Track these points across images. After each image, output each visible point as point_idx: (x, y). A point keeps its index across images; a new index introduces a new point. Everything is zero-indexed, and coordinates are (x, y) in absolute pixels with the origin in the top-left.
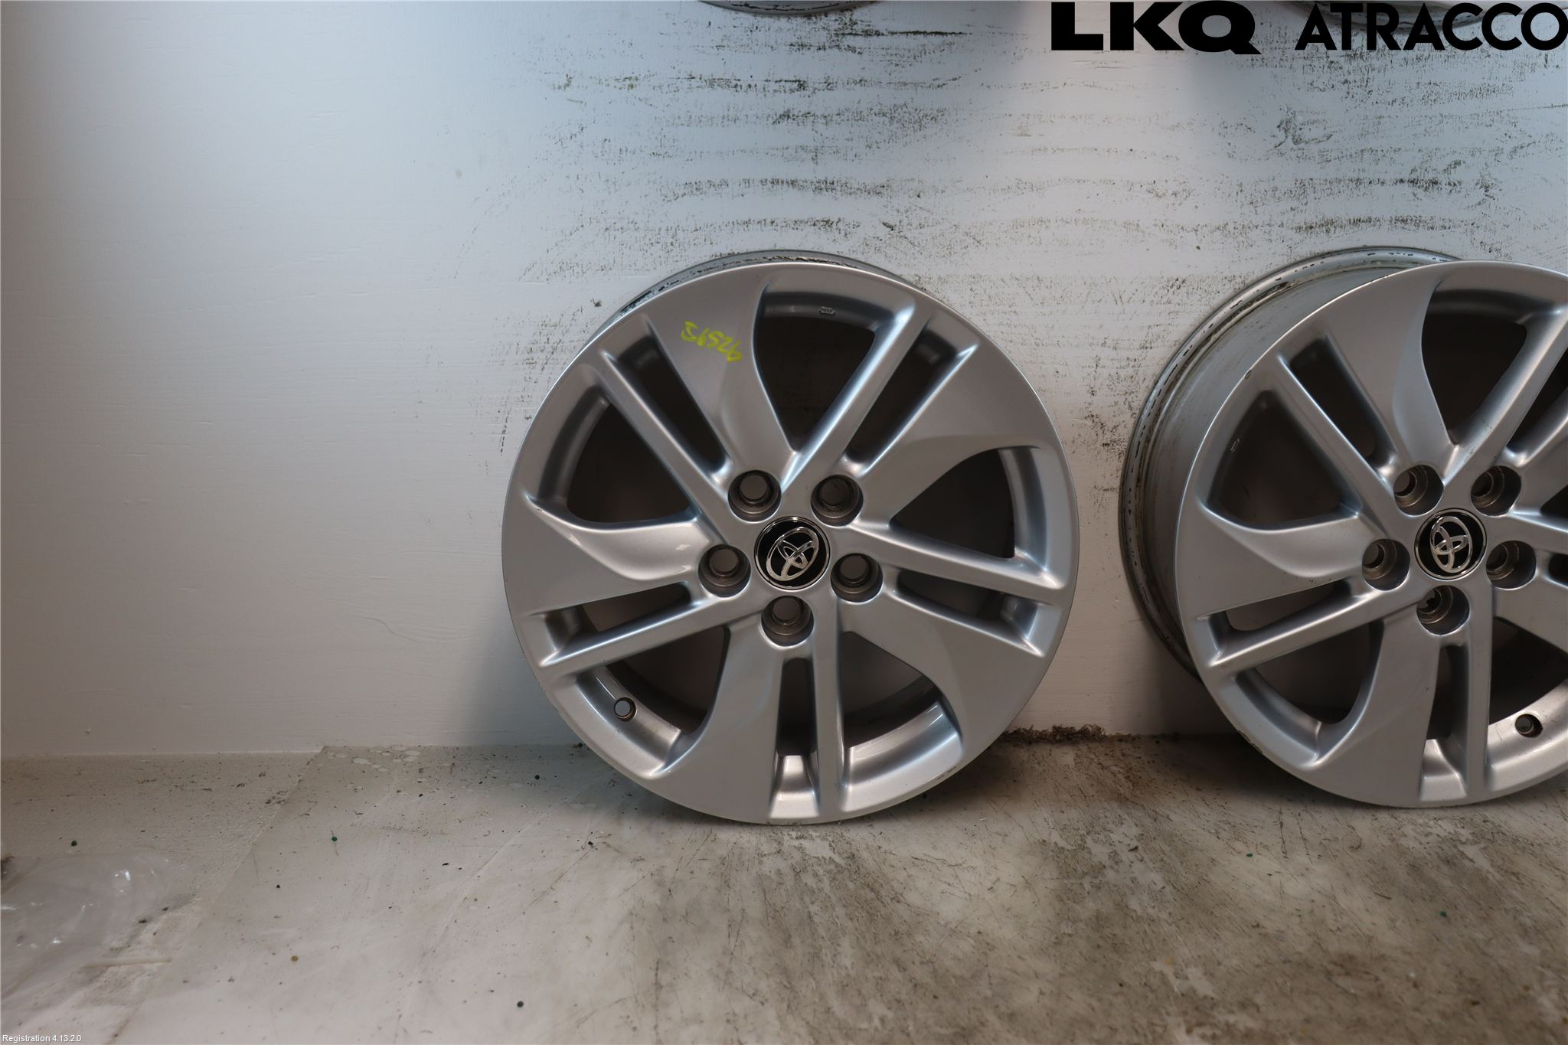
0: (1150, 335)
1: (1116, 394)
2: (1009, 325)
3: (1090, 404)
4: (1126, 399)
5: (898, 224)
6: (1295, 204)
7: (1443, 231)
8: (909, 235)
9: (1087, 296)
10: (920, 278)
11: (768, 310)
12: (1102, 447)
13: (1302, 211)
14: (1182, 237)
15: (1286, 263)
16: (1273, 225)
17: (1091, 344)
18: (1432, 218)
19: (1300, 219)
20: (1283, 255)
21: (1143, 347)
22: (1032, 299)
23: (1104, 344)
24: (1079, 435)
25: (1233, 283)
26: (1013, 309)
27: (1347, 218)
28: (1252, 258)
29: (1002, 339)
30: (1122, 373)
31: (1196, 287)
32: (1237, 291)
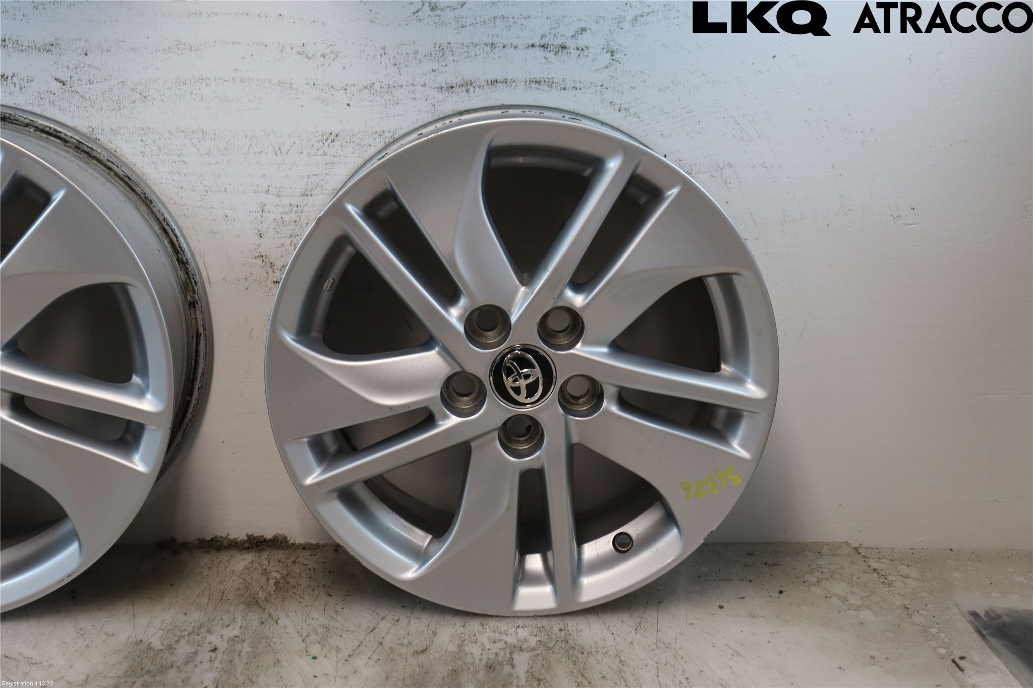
0: (309, 183)
1: (282, 236)
2: (179, 173)
3: (259, 245)
4: (292, 241)
5: (69, 79)
6: (435, 66)
7: (575, 91)
8: (79, 90)
9: (249, 148)
10: (93, 129)
12: (272, 285)
13: (442, 72)
14: (332, 95)
15: (431, 120)
16: (417, 85)
17: (256, 192)
18: (563, 80)
19: (441, 80)
20: (427, 112)
21: (304, 195)
22: (199, 150)
23: (267, 192)
24: (251, 274)
25: (383, 137)
26: (181, 158)
27: (485, 79)
28: (399, 115)
29: (174, 186)
30: (286, 218)
31: (349, 141)
32: (387, 144)
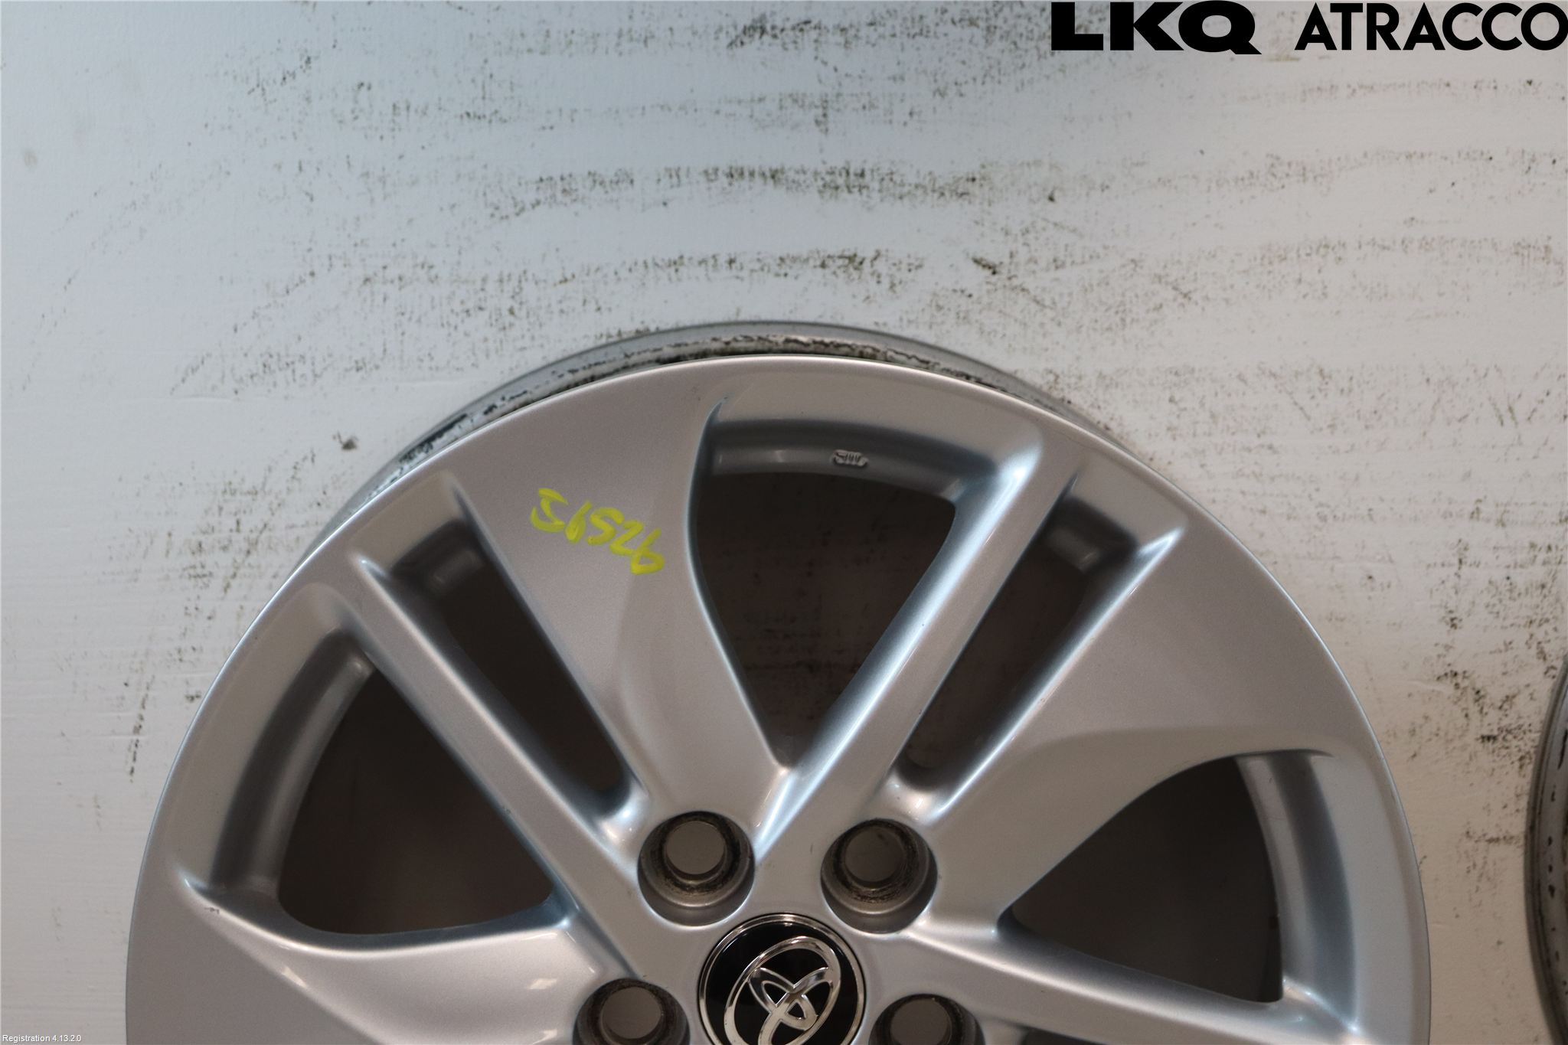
11: (723, 460)
